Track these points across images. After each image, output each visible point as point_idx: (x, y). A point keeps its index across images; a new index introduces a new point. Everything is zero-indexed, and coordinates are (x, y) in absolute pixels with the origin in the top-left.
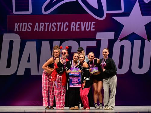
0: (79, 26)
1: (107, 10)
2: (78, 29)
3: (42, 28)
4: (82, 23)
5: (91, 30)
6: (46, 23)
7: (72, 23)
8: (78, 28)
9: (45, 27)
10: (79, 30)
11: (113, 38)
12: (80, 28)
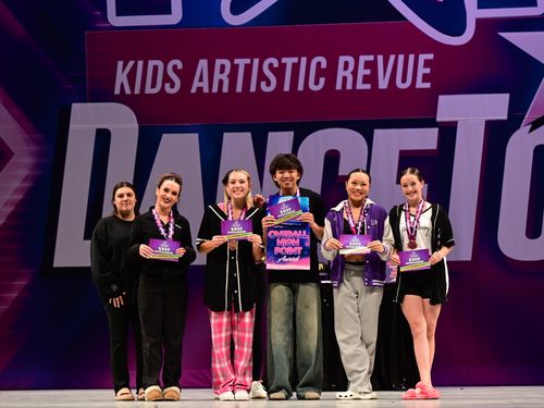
0: (368, 72)
1: (481, 6)
2: (364, 82)
3: (221, 82)
4: (380, 58)
5: (417, 86)
6: (236, 61)
7: (342, 59)
8: (366, 79)
9: (233, 77)
10: (368, 86)
11: (505, 118)
12: (372, 79)
